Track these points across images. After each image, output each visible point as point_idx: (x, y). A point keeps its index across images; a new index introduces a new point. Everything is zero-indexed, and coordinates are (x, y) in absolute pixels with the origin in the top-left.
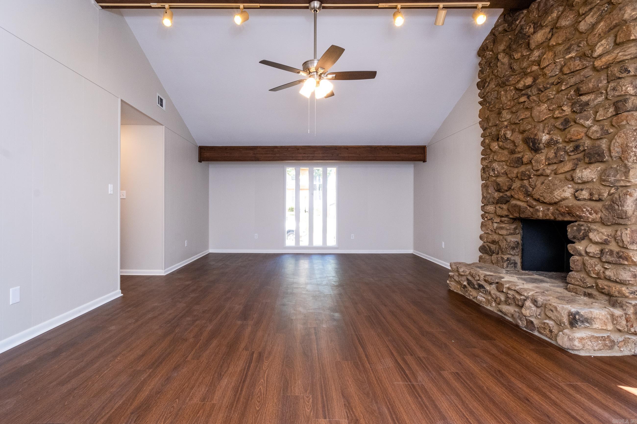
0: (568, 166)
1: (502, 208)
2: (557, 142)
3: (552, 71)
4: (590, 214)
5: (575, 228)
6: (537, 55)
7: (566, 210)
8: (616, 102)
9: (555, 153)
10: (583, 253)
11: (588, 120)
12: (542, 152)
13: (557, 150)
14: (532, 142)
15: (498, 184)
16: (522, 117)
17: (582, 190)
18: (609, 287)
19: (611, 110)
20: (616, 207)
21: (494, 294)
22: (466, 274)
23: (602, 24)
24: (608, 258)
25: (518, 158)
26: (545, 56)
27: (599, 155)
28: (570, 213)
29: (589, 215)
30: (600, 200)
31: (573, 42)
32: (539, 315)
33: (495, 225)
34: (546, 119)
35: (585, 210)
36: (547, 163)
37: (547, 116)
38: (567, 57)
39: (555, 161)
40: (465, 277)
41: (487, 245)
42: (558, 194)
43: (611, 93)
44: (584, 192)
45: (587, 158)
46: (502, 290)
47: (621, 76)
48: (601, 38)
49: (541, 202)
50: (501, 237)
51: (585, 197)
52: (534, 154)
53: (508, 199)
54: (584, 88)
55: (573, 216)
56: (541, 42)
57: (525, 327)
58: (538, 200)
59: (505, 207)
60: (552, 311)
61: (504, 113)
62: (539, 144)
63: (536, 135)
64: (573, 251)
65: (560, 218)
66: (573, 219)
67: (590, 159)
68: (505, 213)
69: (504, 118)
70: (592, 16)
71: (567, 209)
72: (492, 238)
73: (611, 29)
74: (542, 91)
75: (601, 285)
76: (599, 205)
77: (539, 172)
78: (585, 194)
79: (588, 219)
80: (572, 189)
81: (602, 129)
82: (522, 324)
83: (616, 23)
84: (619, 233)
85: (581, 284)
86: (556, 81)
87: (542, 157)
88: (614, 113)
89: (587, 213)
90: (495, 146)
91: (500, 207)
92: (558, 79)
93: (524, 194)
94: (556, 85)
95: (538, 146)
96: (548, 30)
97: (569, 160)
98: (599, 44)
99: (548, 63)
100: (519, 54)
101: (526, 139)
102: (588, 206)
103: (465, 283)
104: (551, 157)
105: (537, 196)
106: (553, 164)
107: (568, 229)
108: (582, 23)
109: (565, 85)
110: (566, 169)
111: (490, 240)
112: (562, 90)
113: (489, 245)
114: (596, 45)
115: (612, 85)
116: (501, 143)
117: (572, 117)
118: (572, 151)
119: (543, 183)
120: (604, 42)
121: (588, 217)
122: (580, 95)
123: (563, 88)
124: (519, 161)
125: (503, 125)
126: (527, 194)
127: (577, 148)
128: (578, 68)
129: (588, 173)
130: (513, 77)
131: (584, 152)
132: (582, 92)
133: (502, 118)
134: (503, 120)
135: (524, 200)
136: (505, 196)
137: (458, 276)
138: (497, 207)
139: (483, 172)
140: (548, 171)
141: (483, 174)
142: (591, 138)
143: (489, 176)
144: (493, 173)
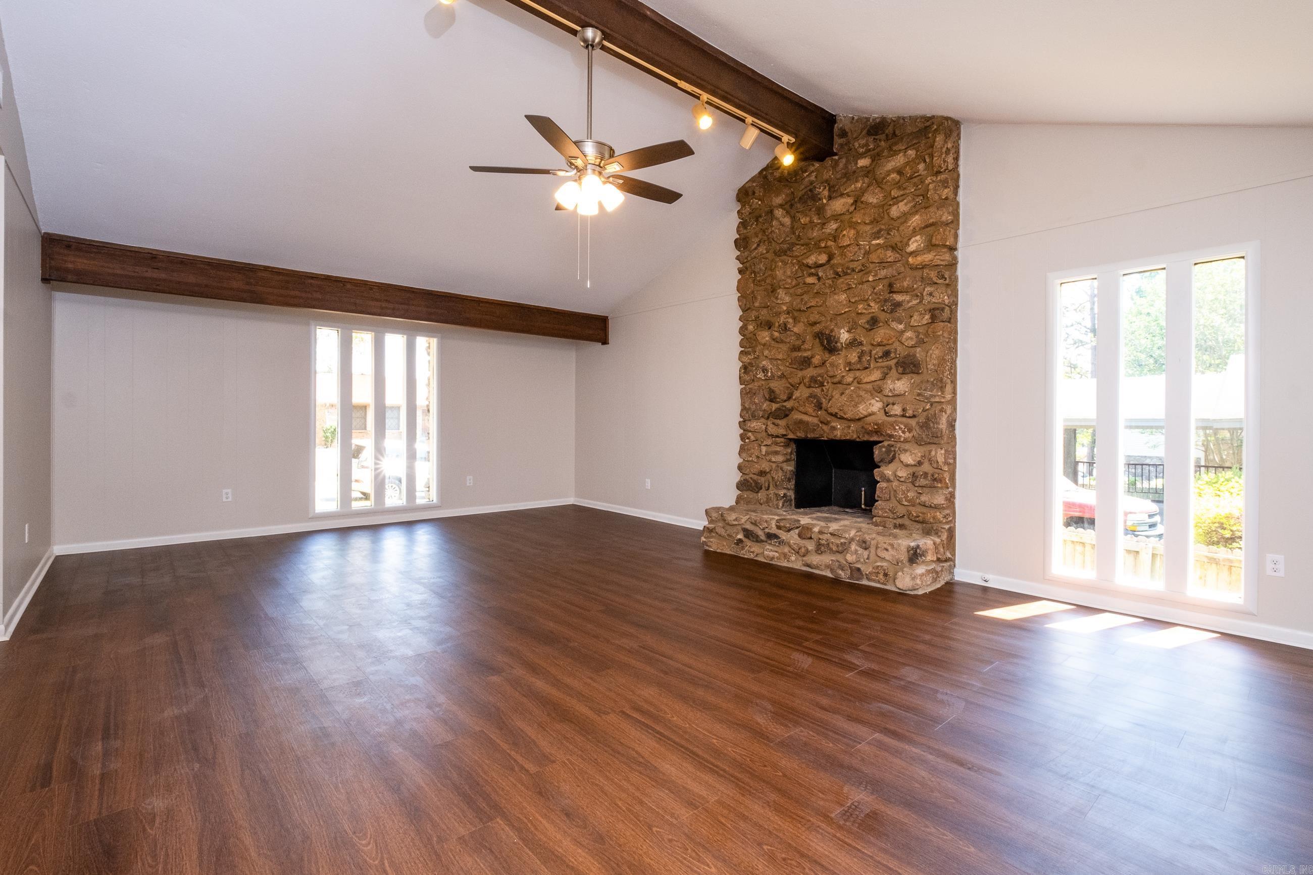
0: (876, 375)
1: (777, 425)
2: (861, 344)
3: (855, 254)
4: (904, 432)
5: (884, 449)
6: (835, 228)
7: (875, 429)
8: (933, 309)
9: (859, 357)
10: (892, 478)
11: (901, 324)
12: (839, 354)
13: (861, 354)
14: (826, 339)
15: (771, 391)
16: (812, 304)
17: (893, 404)
18: (924, 514)
19: (927, 317)
20: (932, 425)
21: (795, 544)
22: (740, 523)
23: (917, 217)
24: (923, 482)
25: (805, 357)
26: (845, 232)
27: (915, 366)
28: (877, 432)
29: (901, 434)
30: (914, 416)
31: (883, 227)
32: (868, 559)
33: (764, 449)
34: (845, 312)
35: (897, 428)
36: (847, 369)
37: (847, 310)
38: (874, 242)
39: (858, 367)
40: (739, 528)
41: (751, 478)
42: (862, 409)
43: (927, 298)
44: (895, 407)
45: (901, 367)
46: (809, 536)
47: (938, 282)
48: (914, 232)
49: (839, 418)
50: (774, 465)
51: (896, 413)
52: (827, 355)
53: (787, 413)
54: (897, 286)
55: (882, 434)
56: (839, 213)
57: (849, 578)
58: (835, 415)
59: (782, 423)
60: (887, 550)
61: (781, 293)
62: (836, 343)
63: (832, 331)
64: (881, 478)
65: (866, 438)
66: (881, 439)
67: (904, 369)
68: (782, 431)
69: (781, 299)
70: (906, 204)
71: (876, 427)
72: (759, 467)
73: (927, 226)
74: (840, 276)
75: (916, 512)
76: (913, 422)
77: (836, 380)
78: (897, 410)
79: (899, 439)
80: (881, 403)
81: (917, 337)
82: (844, 575)
83: (933, 222)
84: (933, 453)
85: (891, 515)
86: (859, 268)
87: (839, 360)
88: (930, 321)
89: (900, 432)
90: (765, 336)
91: (773, 423)
92: (863, 265)
93: (815, 406)
94: (858, 272)
95: (834, 346)
96: (850, 201)
97: (878, 368)
98: (913, 239)
99: (849, 243)
100: (808, 219)
101: (818, 334)
102: (901, 423)
103: (740, 536)
104: (853, 361)
105: (834, 410)
106: (855, 370)
107: (874, 450)
108: (894, 208)
109: (873, 276)
110: (872, 378)
111: (755, 471)
112: (868, 281)
113: (755, 477)
114: (910, 239)
115: (928, 289)
116: (776, 334)
117: (882, 316)
118: (881, 357)
119: (842, 394)
120: (918, 238)
121: (900, 436)
122: (891, 292)
123: (871, 279)
124: (806, 362)
125: (779, 310)
126: (819, 406)
127: (887, 354)
128: (889, 260)
129: (901, 385)
130: (798, 247)
131: (896, 360)
132: (896, 290)
133: (777, 298)
134: (779, 301)
135: (813, 414)
136: (784, 408)
137: (723, 528)
138: (769, 423)
139: (744, 373)
140: (849, 378)
141: (743, 375)
142: (905, 345)
143: (755, 379)
144: (763, 374)
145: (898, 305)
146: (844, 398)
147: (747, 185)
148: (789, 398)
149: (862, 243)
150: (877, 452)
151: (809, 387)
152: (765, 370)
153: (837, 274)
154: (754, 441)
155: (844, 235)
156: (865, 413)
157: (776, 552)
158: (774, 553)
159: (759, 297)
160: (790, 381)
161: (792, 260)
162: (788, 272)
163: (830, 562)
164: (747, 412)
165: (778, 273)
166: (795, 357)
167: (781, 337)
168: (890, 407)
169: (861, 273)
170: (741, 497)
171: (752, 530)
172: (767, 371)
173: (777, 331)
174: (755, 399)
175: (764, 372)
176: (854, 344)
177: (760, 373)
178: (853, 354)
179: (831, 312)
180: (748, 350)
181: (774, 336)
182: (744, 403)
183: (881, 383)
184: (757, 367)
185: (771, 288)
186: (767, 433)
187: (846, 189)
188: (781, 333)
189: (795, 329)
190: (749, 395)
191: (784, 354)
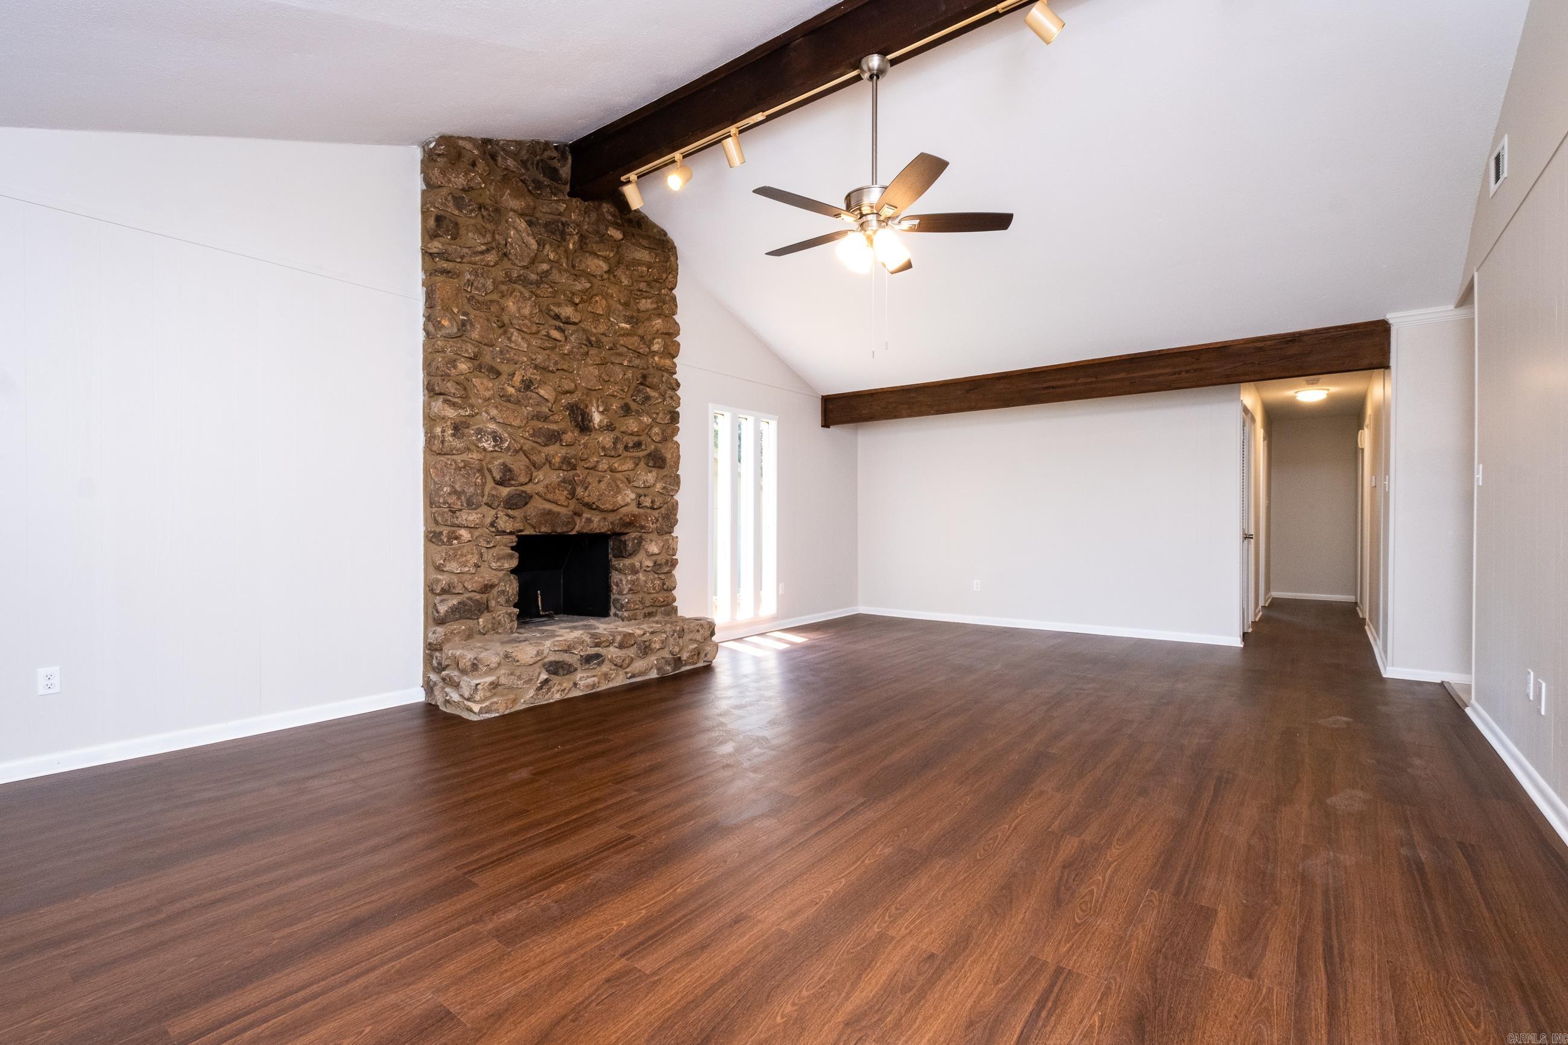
0: (630, 465)
1: (512, 517)
2: (615, 429)
9: (614, 443)
10: (639, 569)
12: (592, 435)
13: (616, 440)
14: (581, 414)
15: (506, 469)
17: (645, 496)
19: (668, 417)
25: (553, 430)
26: (597, 298)
29: (651, 525)
30: (660, 508)
33: (487, 552)
34: (598, 389)
36: (602, 453)
38: (622, 325)
39: (613, 453)
41: (470, 599)
44: (646, 498)
49: (594, 509)
52: (580, 434)
53: (527, 500)
54: (649, 380)
55: (634, 526)
56: (592, 272)
58: (589, 506)
59: (519, 514)
63: (586, 407)
67: (655, 463)
70: (651, 303)
72: (481, 580)
74: (592, 346)
76: (656, 514)
77: (587, 464)
78: (647, 502)
80: (634, 494)
87: (592, 442)
91: (507, 515)
93: (570, 494)
99: (601, 313)
101: (572, 407)
103: (545, 677)
108: (644, 301)
110: (625, 467)
111: (476, 586)
112: (622, 364)
113: (478, 596)
114: (654, 339)
115: (669, 392)
116: (511, 390)
117: (634, 406)
118: (633, 447)
119: (600, 481)
120: (660, 340)
121: (650, 527)
122: (641, 384)
123: (625, 363)
124: (554, 437)
125: (516, 357)
126: (573, 493)
127: (638, 445)
128: (641, 351)
129: (651, 477)
130: (546, 286)
131: (645, 453)
132: (647, 383)
133: (509, 339)
134: (513, 345)
135: (564, 504)
136: (524, 495)
137: (512, 674)
138: (500, 514)
139: (453, 435)
140: (604, 465)
141: (451, 439)
142: (652, 439)
143: (473, 447)
144: (493, 443)
145: (648, 398)
146: (603, 486)
147: (461, 143)
148: (530, 480)
149: (612, 319)
150: (630, 545)
151: (560, 469)
152: (496, 438)
153: (590, 342)
154: (469, 541)
155: (597, 301)
156: (622, 503)
157: (594, 676)
158: (593, 679)
159: (479, 326)
160: (535, 458)
161: (532, 297)
162: (526, 311)
163: (655, 662)
164: (459, 498)
165: (511, 305)
166: (540, 428)
167: (517, 397)
168: (642, 498)
169: (612, 351)
170: (455, 632)
171: (561, 660)
172: (502, 440)
173: (513, 387)
174: (477, 478)
175: (495, 440)
176: (610, 427)
177: (487, 441)
178: (606, 439)
179: (583, 384)
180: (456, 400)
181: (507, 391)
182: (453, 482)
183: (631, 474)
184: (479, 431)
185: (498, 321)
186: (494, 529)
187: (599, 251)
188: (520, 391)
189: (542, 392)
190: (463, 472)
191: (522, 421)
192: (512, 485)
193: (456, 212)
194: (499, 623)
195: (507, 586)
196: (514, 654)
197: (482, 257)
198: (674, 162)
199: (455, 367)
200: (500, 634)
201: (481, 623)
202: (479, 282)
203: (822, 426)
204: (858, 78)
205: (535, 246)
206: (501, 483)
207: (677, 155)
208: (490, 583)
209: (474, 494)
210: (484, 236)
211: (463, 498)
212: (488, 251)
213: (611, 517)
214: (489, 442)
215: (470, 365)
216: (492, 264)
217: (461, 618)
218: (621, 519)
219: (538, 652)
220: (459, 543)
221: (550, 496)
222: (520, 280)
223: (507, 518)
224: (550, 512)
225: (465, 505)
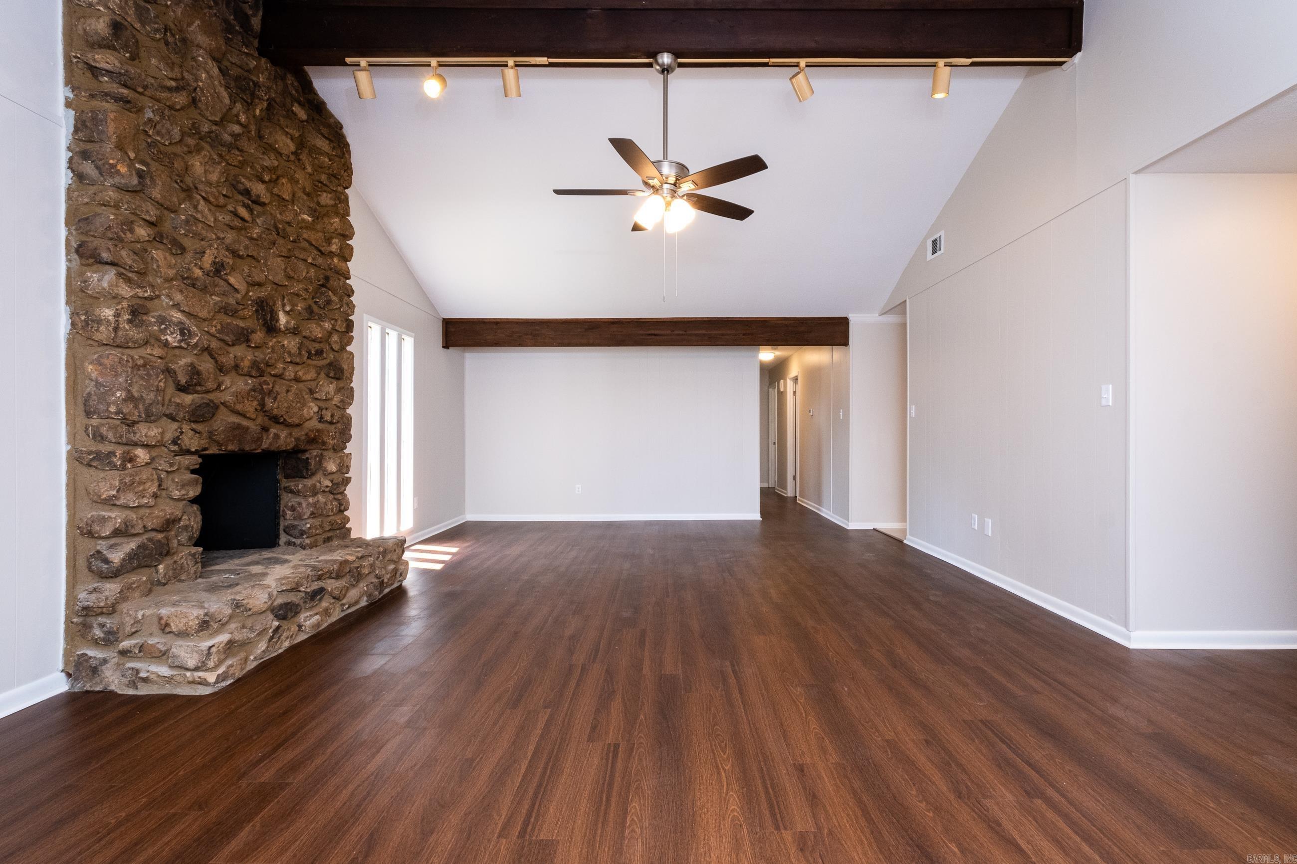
0: (312, 374)
9: (298, 349)
15: (194, 371)
17: (326, 409)
19: (344, 325)
20: (347, 431)
26: (284, 181)
30: (337, 423)
39: (298, 360)
41: (150, 540)
54: (330, 282)
55: (316, 442)
63: (274, 303)
68: (201, 443)
74: (279, 234)
77: (276, 372)
78: (327, 416)
91: (193, 430)
95: (273, 326)
101: (262, 302)
104: (292, 352)
110: (308, 377)
112: (306, 260)
115: (345, 297)
116: (198, 273)
118: (316, 355)
119: (288, 391)
120: (337, 241)
121: (330, 443)
122: (323, 285)
123: (310, 261)
124: (243, 337)
125: (204, 232)
127: (319, 353)
128: (321, 249)
129: (332, 388)
131: (325, 362)
132: (328, 286)
133: (196, 207)
134: (199, 216)
137: (243, 627)
138: (185, 428)
139: (130, 321)
140: (290, 373)
141: (127, 327)
142: (332, 348)
143: (152, 341)
144: (179, 337)
145: (329, 302)
146: (291, 396)
148: (218, 387)
149: (296, 208)
151: (248, 374)
152: (184, 331)
153: (277, 229)
154: (147, 464)
156: (307, 417)
157: (317, 614)
158: (315, 618)
159: (160, 183)
160: (223, 359)
161: (222, 162)
162: (214, 177)
163: (365, 588)
164: (136, 407)
165: (197, 165)
166: (229, 324)
167: (205, 281)
168: (324, 411)
169: (294, 244)
170: (135, 586)
171: (289, 601)
172: (191, 334)
173: (201, 268)
174: (160, 381)
175: (182, 333)
176: (295, 332)
177: (172, 333)
178: (291, 343)
179: (270, 278)
180: (130, 275)
181: (193, 273)
182: (130, 385)
183: (313, 384)
184: (162, 320)
185: (181, 181)
186: (176, 448)
187: (287, 127)
188: (208, 275)
189: (232, 280)
190: (142, 372)
191: (209, 313)
192: (197, 392)
193: (138, 26)
194: (181, 568)
195: (192, 519)
196: (245, 602)
197: (169, 95)
198: (430, 65)
199: (132, 231)
200: (183, 581)
201: (161, 571)
202: (163, 126)
203: (443, 347)
204: (650, 65)
205: (227, 101)
206: (183, 389)
207: (434, 61)
208: (173, 517)
209: (154, 401)
210: (172, 69)
211: (141, 406)
212: (177, 89)
213: (296, 433)
214: (175, 335)
215: (150, 231)
216: (178, 107)
217: (139, 567)
218: (307, 434)
219: (269, 594)
220: (133, 467)
221: (239, 407)
222: (210, 137)
223: (192, 433)
224: (238, 426)
225: (143, 416)
